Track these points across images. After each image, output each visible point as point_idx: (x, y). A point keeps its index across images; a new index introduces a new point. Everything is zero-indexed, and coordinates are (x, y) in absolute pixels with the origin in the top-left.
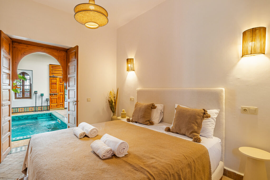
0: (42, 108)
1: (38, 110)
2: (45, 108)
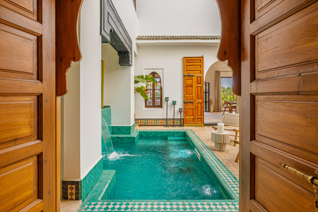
0: (174, 122)
1: (169, 124)
2: (178, 122)
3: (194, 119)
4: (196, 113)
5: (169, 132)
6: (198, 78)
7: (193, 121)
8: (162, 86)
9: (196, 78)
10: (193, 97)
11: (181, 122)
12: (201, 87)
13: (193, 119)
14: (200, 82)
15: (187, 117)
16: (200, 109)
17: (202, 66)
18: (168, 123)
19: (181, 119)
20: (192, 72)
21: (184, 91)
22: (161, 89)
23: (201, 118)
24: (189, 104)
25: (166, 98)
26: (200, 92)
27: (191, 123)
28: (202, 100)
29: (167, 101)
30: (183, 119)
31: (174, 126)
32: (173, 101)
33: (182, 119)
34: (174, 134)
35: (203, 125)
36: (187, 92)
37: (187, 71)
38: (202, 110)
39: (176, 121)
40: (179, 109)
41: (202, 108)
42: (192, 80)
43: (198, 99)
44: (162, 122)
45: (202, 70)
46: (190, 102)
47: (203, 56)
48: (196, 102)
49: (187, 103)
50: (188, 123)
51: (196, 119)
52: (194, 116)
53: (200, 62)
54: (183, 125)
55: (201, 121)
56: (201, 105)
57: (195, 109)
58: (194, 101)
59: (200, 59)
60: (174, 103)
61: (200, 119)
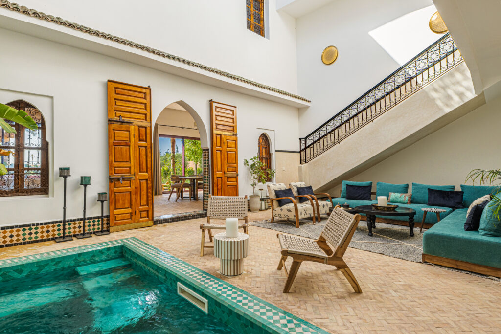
3: (133, 214)
4: (136, 201)
5: (80, 255)
6: (140, 128)
7: (131, 218)
8: (48, 139)
9: (137, 128)
10: (130, 167)
11: (103, 224)
12: (146, 147)
13: (131, 213)
14: (144, 137)
15: (116, 212)
16: (144, 192)
17: (148, 106)
18: (67, 231)
19: (102, 217)
20: (128, 115)
21: (109, 154)
22: (45, 148)
23: (147, 211)
24: (121, 181)
25: (61, 169)
26: (144, 157)
27: (127, 223)
28: (150, 173)
29: (65, 177)
30: (108, 217)
31: (84, 235)
32: (82, 177)
33: (105, 217)
34: (94, 256)
35: (151, 223)
36: (117, 156)
37: (115, 110)
38: (149, 194)
39: (89, 222)
40: (99, 194)
41: (149, 190)
42: (127, 132)
43: (140, 172)
44: (48, 231)
45: (148, 115)
46: (124, 179)
47: (149, 86)
48: (138, 178)
49: (118, 179)
50: (120, 224)
51: (138, 212)
52: (133, 207)
53: (145, 98)
54: (108, 231)
55: (148, 217)
56: (147, 184)
57: (136, 193)
58: (133, 176)
59: (144, 90)
60: (85, 182)
61: (145, 212)
